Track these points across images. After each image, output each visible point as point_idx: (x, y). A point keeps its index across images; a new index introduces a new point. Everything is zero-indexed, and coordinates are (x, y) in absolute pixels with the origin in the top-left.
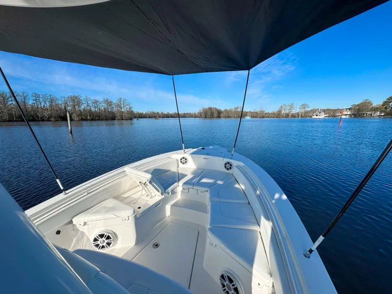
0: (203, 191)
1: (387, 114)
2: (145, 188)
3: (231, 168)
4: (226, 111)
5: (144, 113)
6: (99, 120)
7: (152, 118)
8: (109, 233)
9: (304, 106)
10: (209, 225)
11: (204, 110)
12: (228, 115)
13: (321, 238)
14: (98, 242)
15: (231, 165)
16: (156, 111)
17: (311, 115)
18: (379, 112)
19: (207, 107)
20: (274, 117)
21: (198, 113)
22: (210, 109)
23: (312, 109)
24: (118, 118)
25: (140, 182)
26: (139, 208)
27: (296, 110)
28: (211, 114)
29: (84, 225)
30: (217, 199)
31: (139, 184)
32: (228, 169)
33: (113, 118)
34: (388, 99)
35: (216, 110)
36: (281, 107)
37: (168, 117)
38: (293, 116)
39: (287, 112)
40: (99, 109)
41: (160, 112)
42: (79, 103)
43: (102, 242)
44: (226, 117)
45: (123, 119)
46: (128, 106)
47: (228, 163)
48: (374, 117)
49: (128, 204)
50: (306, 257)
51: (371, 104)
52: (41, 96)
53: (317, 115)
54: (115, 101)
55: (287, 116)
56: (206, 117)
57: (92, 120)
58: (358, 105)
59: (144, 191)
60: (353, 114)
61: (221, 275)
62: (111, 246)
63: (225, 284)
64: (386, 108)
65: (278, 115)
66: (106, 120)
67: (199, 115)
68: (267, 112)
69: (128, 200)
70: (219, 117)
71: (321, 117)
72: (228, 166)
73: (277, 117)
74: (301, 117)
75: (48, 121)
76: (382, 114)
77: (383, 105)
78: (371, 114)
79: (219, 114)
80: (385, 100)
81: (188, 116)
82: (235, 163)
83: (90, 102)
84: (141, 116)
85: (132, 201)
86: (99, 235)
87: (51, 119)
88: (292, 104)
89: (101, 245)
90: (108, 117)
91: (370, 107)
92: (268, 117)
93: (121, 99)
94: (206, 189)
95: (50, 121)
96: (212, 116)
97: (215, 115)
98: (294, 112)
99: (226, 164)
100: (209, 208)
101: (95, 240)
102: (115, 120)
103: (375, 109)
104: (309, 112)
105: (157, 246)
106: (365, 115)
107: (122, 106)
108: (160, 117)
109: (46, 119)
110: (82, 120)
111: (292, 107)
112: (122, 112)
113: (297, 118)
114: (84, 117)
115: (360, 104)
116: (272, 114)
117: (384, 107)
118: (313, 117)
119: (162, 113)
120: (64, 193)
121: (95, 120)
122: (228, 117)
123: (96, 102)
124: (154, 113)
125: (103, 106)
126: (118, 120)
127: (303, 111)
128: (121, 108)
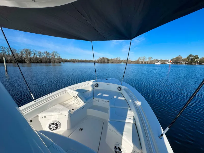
0: (106, 101)
1: (189, 63)
2: (76, 99)
3: (121, 90)
4: (111, 59)
5: (68, 59)
6: (41, 63)
7: (72, 62)
8: (57, 122)
9: (150, 58)
10: (109, 119)
11: (100, 59)
12: (113, 62)
13: (168, 129)
14: (51, 127)
15: (121, 88)
16: (75, 59)
17: (154, 62)
18: (185, 62)
19: (102, 57)
20: (136, 63)
21: (97, 60)
22: (103, 58)
23: (154, 59)
24: (52, 62)
25: (74, 96)
26: (73, 109)
27: (147, 60)
28: (104, 61)
29: (44, 118)
30: (113, 106)
31: (73, 97)
32: (119, 90)
33: (50, 62)
34: (189, 56)
35: (106, 58)
36: (139, 58)
37: (81, 62)
38: (145, 63)
39: (142, 61)
40: (42, 57)
41: (77, 59)
42: (30, 53)
43: (53, 127)
44: (111, 63)
45: (55, 63)
46: (58, 56)
47: (120, 87)
48: (183, 64)
49: (67, 107)
50: (160, 138)
51: (182, 58)
52: (6, 48)
53: (157, 63)
54: (51, 52)
55: (142, 62)
56: (101, 62)
57: (37, 63)
58: (176, 58)
59: (75, 100)
60: (173, 63)
61: (115, 146)
62: (57, 129)
63: (117, 151)
64: (188, 60)
65: (138, 62)
66: (45, 63)
67: (97, 61)
68: (132, 60)
69: (67, 105)
70: (108, 62)
71: (159, 64)
72: (120, 89)
73: (137, 63)
74: (149, 63)
75: (10, 63)
76: (187, 63)
77: (187, 59)
78: (182, 63)
79: (108, 61)
80: (188, 56)
81: (92, 62)
82: (123, 87)
83: (36, 53)
84: (66, 61)
85: (69, 106)
86: (52, 123)
87: (12, 62)
88: (144, 57)
89: (53, 128)
90: (47, 61)
91: (181, 59)
92: (133, 63)
93: (54, 51)
94: (108, 101)
95: (12, 63)
96: (104, 62)
97: (106, 61)
98: (145, 61)
99: (118, 88)
100: (109, 111)
101: (50, 126)
102: (51, 63)
103: (184, 60)
104: (152, 61)
105: (81, 130)
106: (179, 63)
107: (55, 55)
108: (76, 62)
109: (9, 62)
110: (31, 62)
111: (144, 59)
112: (55, 59)
113: (147, 64)
114: (32, 61)
115: (177, 58)
116: (135, 61)
117: (188, 59)
118: (155, 64)
119: (78, 60)
120: (34, 101)
121: (39, 63)
122: (113, 63)
123: (40, 53)
124: (73, 60)
125: (44, 55)
126: (52, 63)
127: (150, 60)
128: (54, 56)
